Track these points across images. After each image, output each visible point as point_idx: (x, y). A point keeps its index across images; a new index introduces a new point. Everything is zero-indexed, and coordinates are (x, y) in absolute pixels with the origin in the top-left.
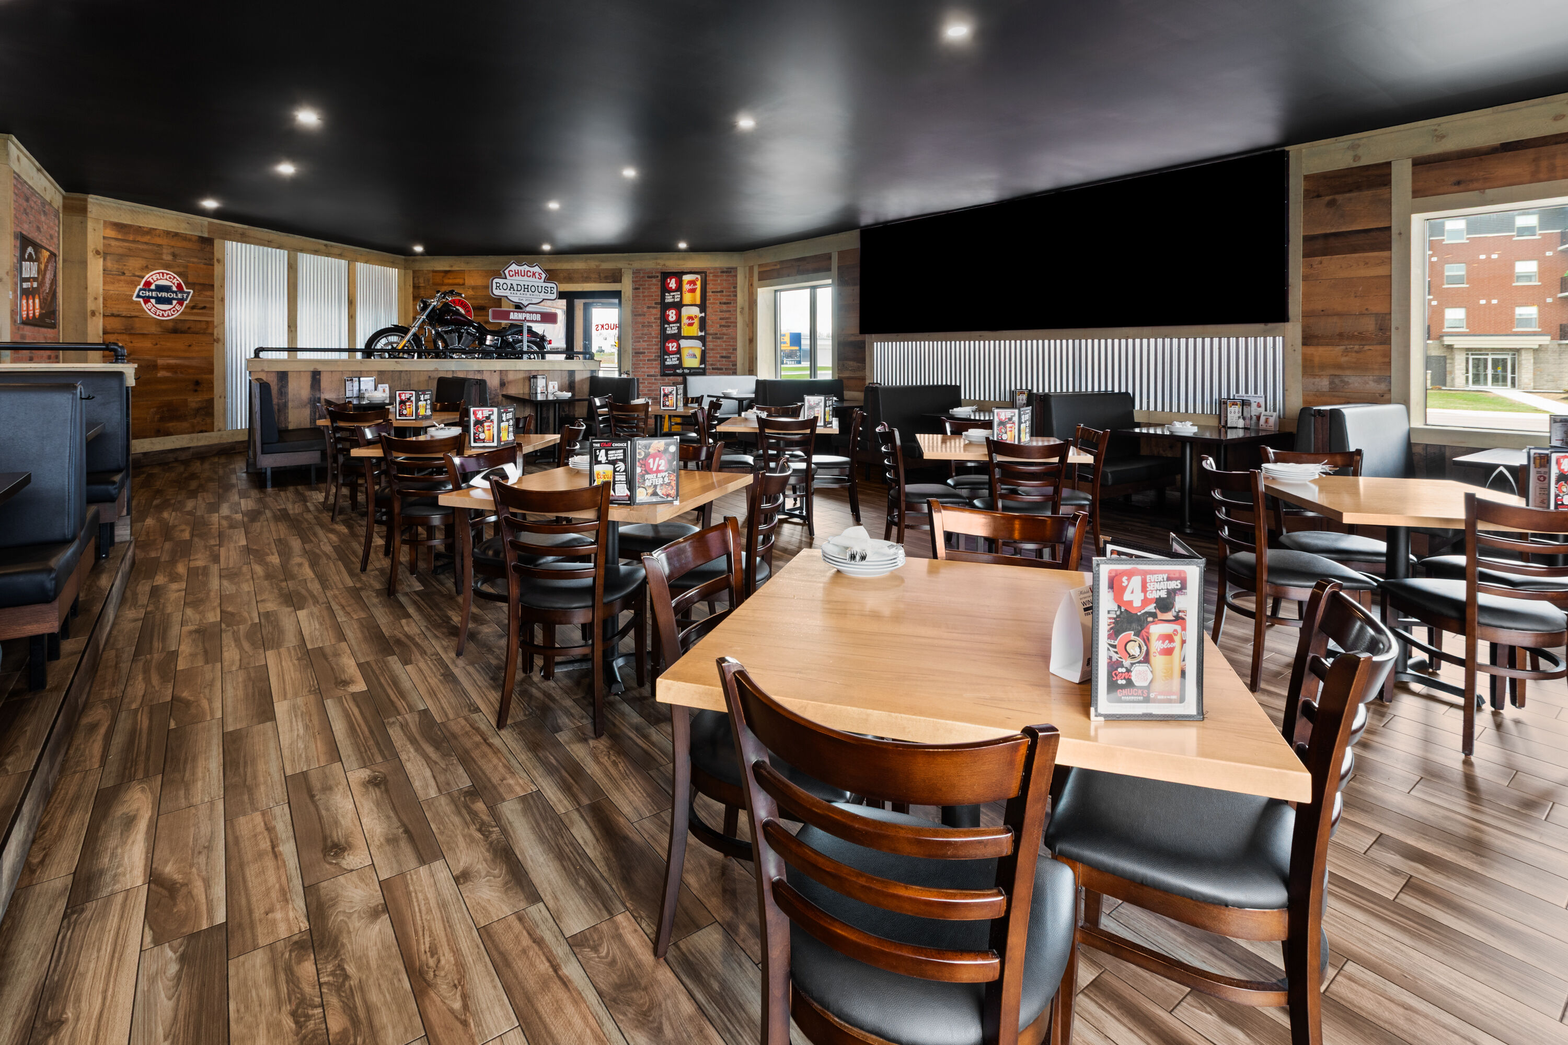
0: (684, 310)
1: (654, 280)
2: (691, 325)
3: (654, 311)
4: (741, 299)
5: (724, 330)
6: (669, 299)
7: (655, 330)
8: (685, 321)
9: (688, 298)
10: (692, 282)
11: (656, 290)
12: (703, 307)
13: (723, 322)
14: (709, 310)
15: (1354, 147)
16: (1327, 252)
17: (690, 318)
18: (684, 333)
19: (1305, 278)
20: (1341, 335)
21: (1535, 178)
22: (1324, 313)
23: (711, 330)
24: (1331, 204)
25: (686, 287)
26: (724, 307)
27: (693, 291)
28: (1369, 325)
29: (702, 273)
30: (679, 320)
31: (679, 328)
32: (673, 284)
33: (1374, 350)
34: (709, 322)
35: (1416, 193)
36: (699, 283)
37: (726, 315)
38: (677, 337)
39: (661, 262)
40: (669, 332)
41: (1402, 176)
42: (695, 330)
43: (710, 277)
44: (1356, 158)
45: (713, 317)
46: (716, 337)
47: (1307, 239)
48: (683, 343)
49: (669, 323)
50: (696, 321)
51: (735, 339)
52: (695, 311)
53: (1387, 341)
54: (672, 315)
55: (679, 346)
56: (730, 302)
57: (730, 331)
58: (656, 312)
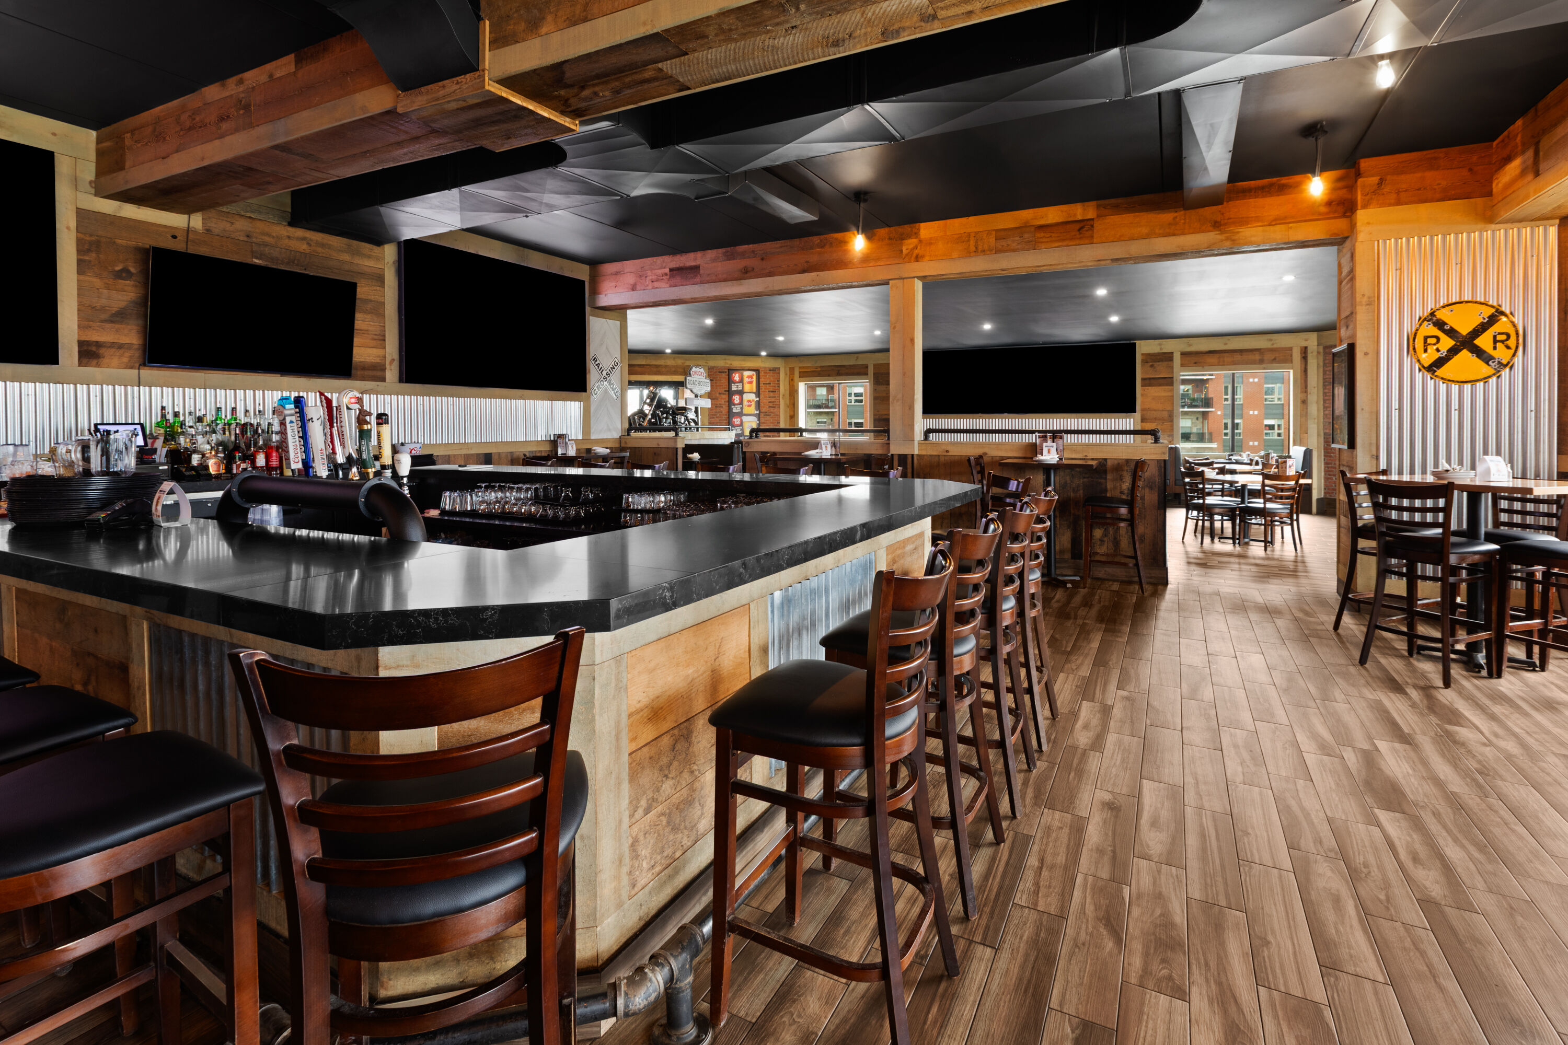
0: (745, 395)
1: (724, 375)
2: (749, 406)
3: (724, 396)
4: (783, 388)
5: (772, 410)
6: (734, 388)
7: (724, 410)
8: (745, 403)
9: (747, 387)
10: (751, 377)
11: (724, 382)
12: (758, 394)
13: (771, 405)
14: (761, 396)
15: (1160, 345)
16: (1150, 385)
17: (749, 401)
18: (745, 412)
19: (1142, 395)
20: (1155, 419)
21: (1219, 364)
22: (1149, 409)
23: (763, 410)
24: (1152, 366)
25: (746, 380)
26: (772, 394)
27: (751, 383)
28: (1165, 415)
29: (757, 371)
30: (741, 403)
31: (742, 408)
32: (736, 377)
33: (1167, 424)
34: (762, 404)
35: (1182, 365)
36: (754, 377)
37: (773, 400)
38: (740, 414)
39: (729, 362)
40: (735, 410)
41: (1177, 358)
42: (752, 410)
43: (762, 374)
44: (1161, 349)
45: (765, 401)
46: (766, 414)
47: (1143, 379)
48: (745, 418)
49: (735, 405)
50: (753, 404)
51: (779, 416)
52: (753, 397)
53: (1172, 421)
54: (736, 399)
55: (741, 420)
56: (776, 390)
57: (776, 410)
58: (725, 397)
